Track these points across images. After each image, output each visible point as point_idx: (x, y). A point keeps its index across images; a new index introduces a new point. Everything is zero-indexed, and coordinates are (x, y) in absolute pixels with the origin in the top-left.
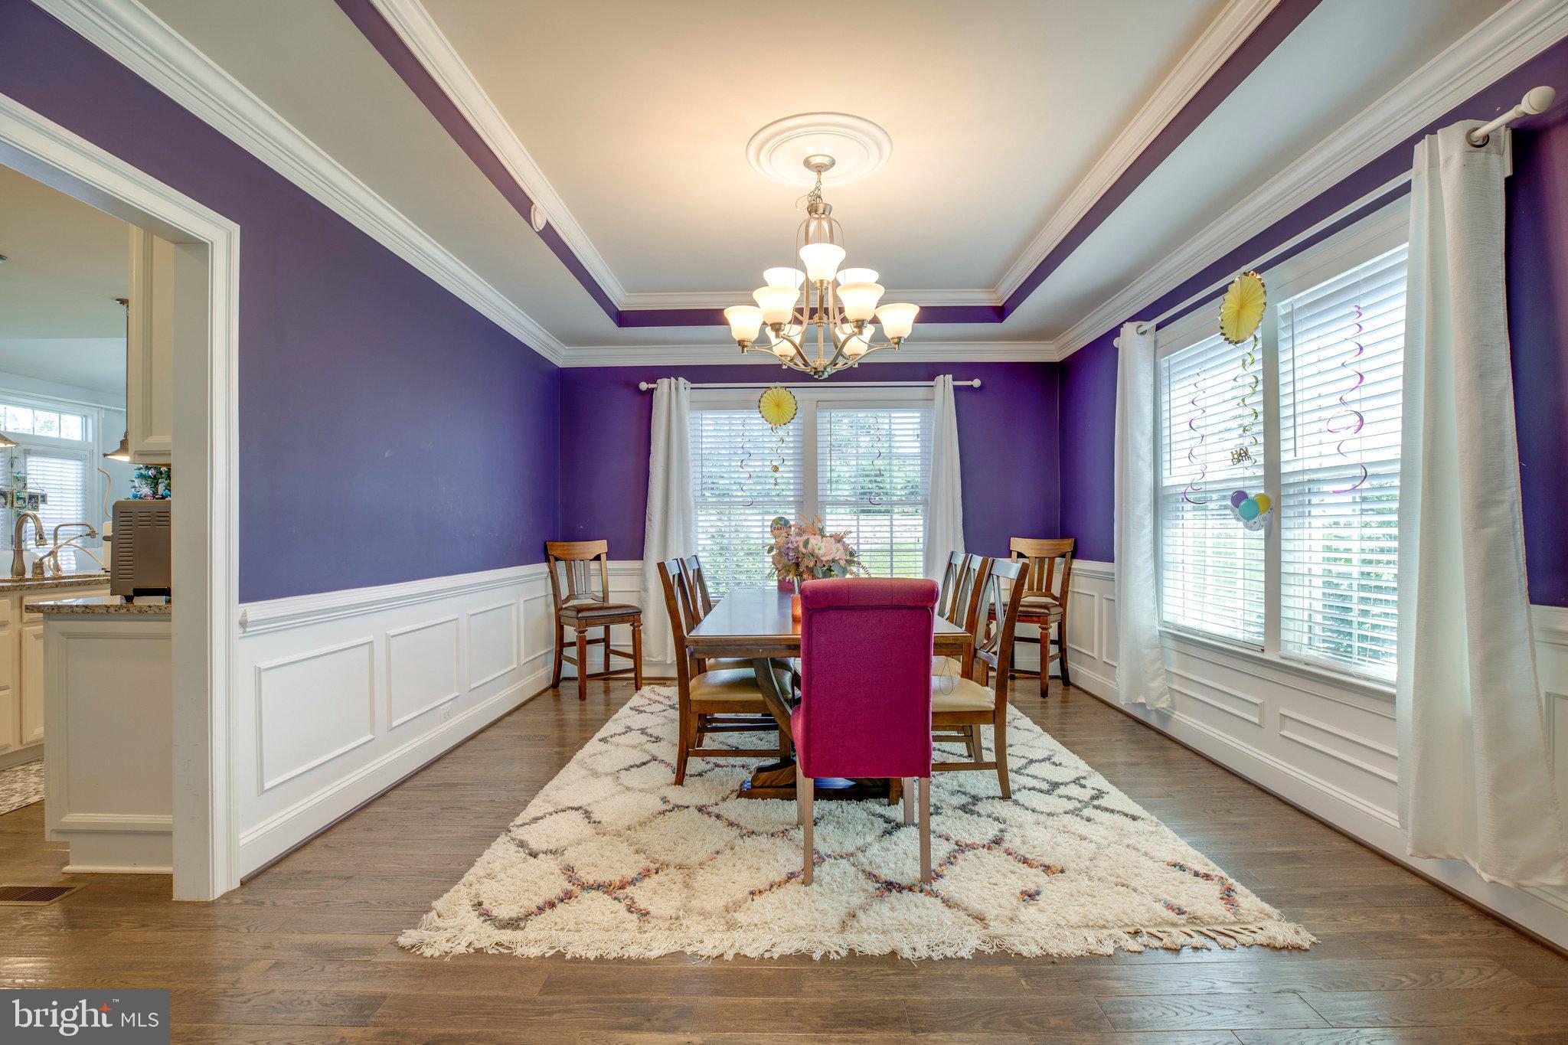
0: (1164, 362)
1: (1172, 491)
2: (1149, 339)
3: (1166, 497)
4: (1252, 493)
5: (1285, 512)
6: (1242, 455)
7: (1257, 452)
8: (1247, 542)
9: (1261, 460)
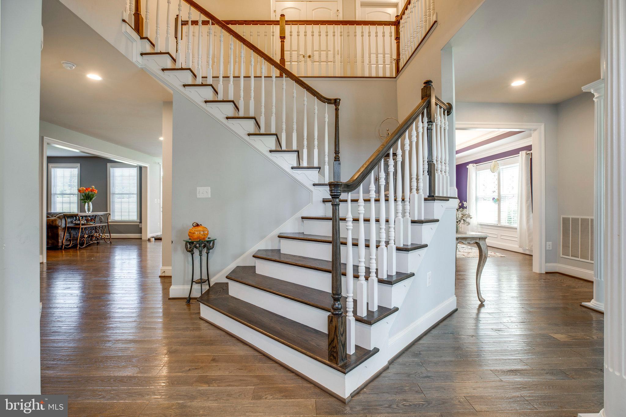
0: (478, 172)
1: (479, 197)
2: (475, 167)
3: (478, 198)
4: (496, 198)
5: (501, 201)
6: (494, 192)
7: (497, 191)
8: (495, 206)
9: (497, 192)
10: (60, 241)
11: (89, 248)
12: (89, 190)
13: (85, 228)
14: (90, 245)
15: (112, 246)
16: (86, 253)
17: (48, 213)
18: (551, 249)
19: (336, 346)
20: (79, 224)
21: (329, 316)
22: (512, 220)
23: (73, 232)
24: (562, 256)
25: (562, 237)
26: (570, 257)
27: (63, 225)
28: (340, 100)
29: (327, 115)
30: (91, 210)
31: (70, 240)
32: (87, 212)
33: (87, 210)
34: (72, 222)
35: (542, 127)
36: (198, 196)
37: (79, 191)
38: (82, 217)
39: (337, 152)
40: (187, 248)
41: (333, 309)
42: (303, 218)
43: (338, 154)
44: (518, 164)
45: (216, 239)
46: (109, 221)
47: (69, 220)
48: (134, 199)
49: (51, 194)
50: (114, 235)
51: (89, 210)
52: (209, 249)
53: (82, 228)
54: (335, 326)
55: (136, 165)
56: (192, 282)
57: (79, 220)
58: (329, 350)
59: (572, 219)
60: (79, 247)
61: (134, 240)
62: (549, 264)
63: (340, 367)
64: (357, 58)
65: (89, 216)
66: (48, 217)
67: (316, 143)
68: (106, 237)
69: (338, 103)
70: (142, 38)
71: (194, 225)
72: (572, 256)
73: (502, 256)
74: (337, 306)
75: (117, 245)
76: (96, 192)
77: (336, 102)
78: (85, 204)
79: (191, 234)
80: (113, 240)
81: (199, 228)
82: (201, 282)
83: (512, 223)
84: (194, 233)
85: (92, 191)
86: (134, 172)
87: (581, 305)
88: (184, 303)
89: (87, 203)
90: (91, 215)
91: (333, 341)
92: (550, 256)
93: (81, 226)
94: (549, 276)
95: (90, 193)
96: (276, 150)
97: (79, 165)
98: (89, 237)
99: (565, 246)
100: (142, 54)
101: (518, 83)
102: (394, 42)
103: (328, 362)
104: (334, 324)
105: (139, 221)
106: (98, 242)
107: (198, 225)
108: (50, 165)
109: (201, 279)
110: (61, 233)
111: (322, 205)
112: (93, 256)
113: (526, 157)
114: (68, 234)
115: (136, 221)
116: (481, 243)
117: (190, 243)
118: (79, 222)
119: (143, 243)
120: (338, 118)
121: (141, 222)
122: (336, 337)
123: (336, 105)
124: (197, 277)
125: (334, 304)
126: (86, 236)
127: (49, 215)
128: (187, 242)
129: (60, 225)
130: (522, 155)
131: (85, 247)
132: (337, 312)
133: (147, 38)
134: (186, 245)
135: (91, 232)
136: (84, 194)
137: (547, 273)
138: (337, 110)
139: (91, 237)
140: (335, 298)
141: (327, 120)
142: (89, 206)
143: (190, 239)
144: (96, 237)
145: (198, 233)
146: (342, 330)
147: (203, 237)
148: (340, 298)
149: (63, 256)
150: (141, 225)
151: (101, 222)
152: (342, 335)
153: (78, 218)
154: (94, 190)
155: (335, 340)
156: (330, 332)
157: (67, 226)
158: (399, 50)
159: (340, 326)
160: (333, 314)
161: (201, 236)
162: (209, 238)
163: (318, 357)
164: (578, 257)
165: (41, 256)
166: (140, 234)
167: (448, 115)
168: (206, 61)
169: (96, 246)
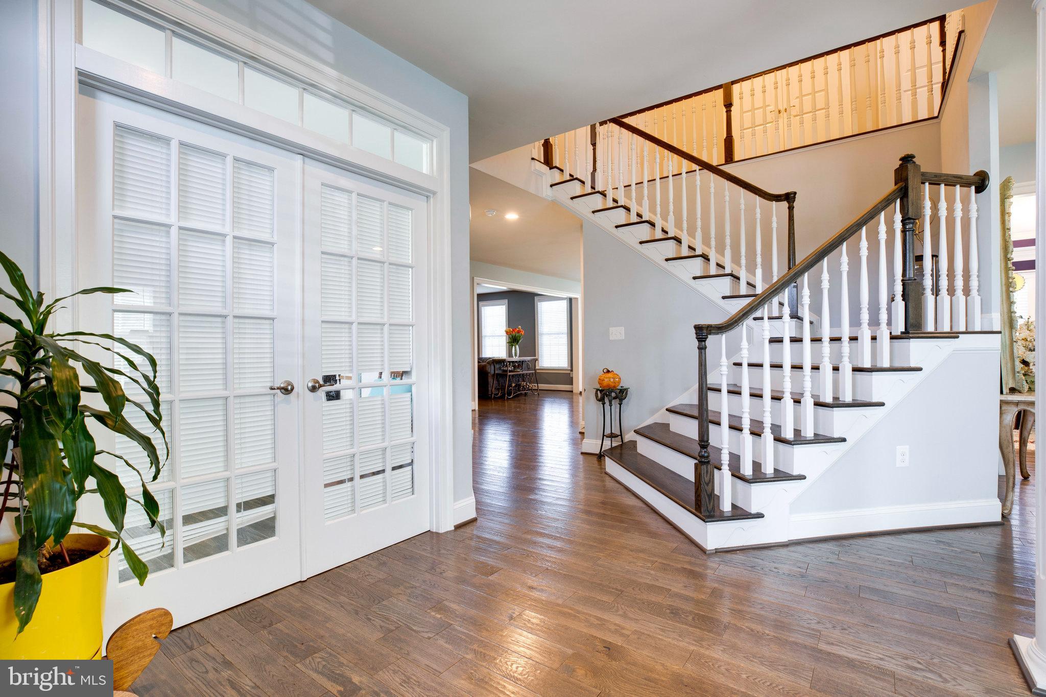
10: (490, 389)
11: (516, 399)
12: (516, 331)
13: (513, 376)
14: (518, 396)
15: (539, 398)
16: (513, 404)
17: (478, 359)
19: (700, 494)
20: (506, 371)
21: (695, 464)
23: (501, 380)
27: (492, 372)
28: (795, 193)
29: (774, 219)
30: (518, 355)
31: (498, 389)
32: (514, 357)
33: (514, 355)
34: (500, 368)
36: (611, 338)
37: (507, 332)
38: (510, 362)
40: (597, 396)
41: (700, 457)
42: (733, 364)
45: (629, 388)
46: (537, 368)
47: (497, 366)
48: (564, 340)
49: (482, 337)
50: (542, 386)
51: (516, 355)
52: (621, 400)
53: (510, 376)
55: (566, 297)
56: (604, 435)
57: (507, 366)
58: (695, 498)
60: (507, 398)
61: (564, 393)
63: (704, 516)
65: (516, 362)
66: (479, 362)
68: (534, 388)
69: (792, 199)
70: (551, 168)
71: (605, 371)
74: (706, 454)
75: (545, 398)
76: (523, 334)
77: (789, 198)
78: (512, 347)
79: (601, 381)
80: (541, 391)
81: (610, 375)
82: (612, 436)
84: (603, 380)
85: (519, 332)
86: (564, 305)
88: (595, 459)
89: (514, 347)
90: (518, 360)
93: (509, 374)
95: (517, 335)
97: (506, 301)
98: (516, 386)
100: (551, 186)
103: (694, 511)
104: (700, 472)
105: (570, 369)
106: (525, 393)
107: (608, 371)
108: (481, 303)
109: (611, 433)
110: (490, 380)
112: (520, 407)
114: (497, 382)
115: (567, 368)
117: (601, 391)
118: (506, 368)
119: (574, 396)
121: (572, 370)
122: (700, 485)
123: (789, 202)
124: (608, 432)
125: (700, 451)
126: (513, 385)
127: (480, 360)
128: (597, 390)
129: (489, 371)
131: (513, 398)
132: (703, 460)
133: (556, 167)
134: (596, 394)
135: (519, 381)
136: (511, 336)
138: (791, 209)
139: (518, 386)
140: (702, 445)
141: (775, 225)
142: (515, 350)
143: (600, 387)
144: (523, 387)
145: (608, 380)
146: (707, 479)
147: (613, 385)
148: (707, 445)
149: (493, 406)
150: (572, 374)
151: (529, 369)
152: (707, 484)
153: (505, 363)
154: (520, 332)
155: (699, 489)
156: (697, 480)
157: (496, 372)
159: (704, 473)
160: (700, 462)
161: (611, 384)
162: (621, 387)
163: (687, 506)
165: (473, 403)
166: (571, 386)
167: (978, 193)
168: (627, 164)
169: (524, 397)
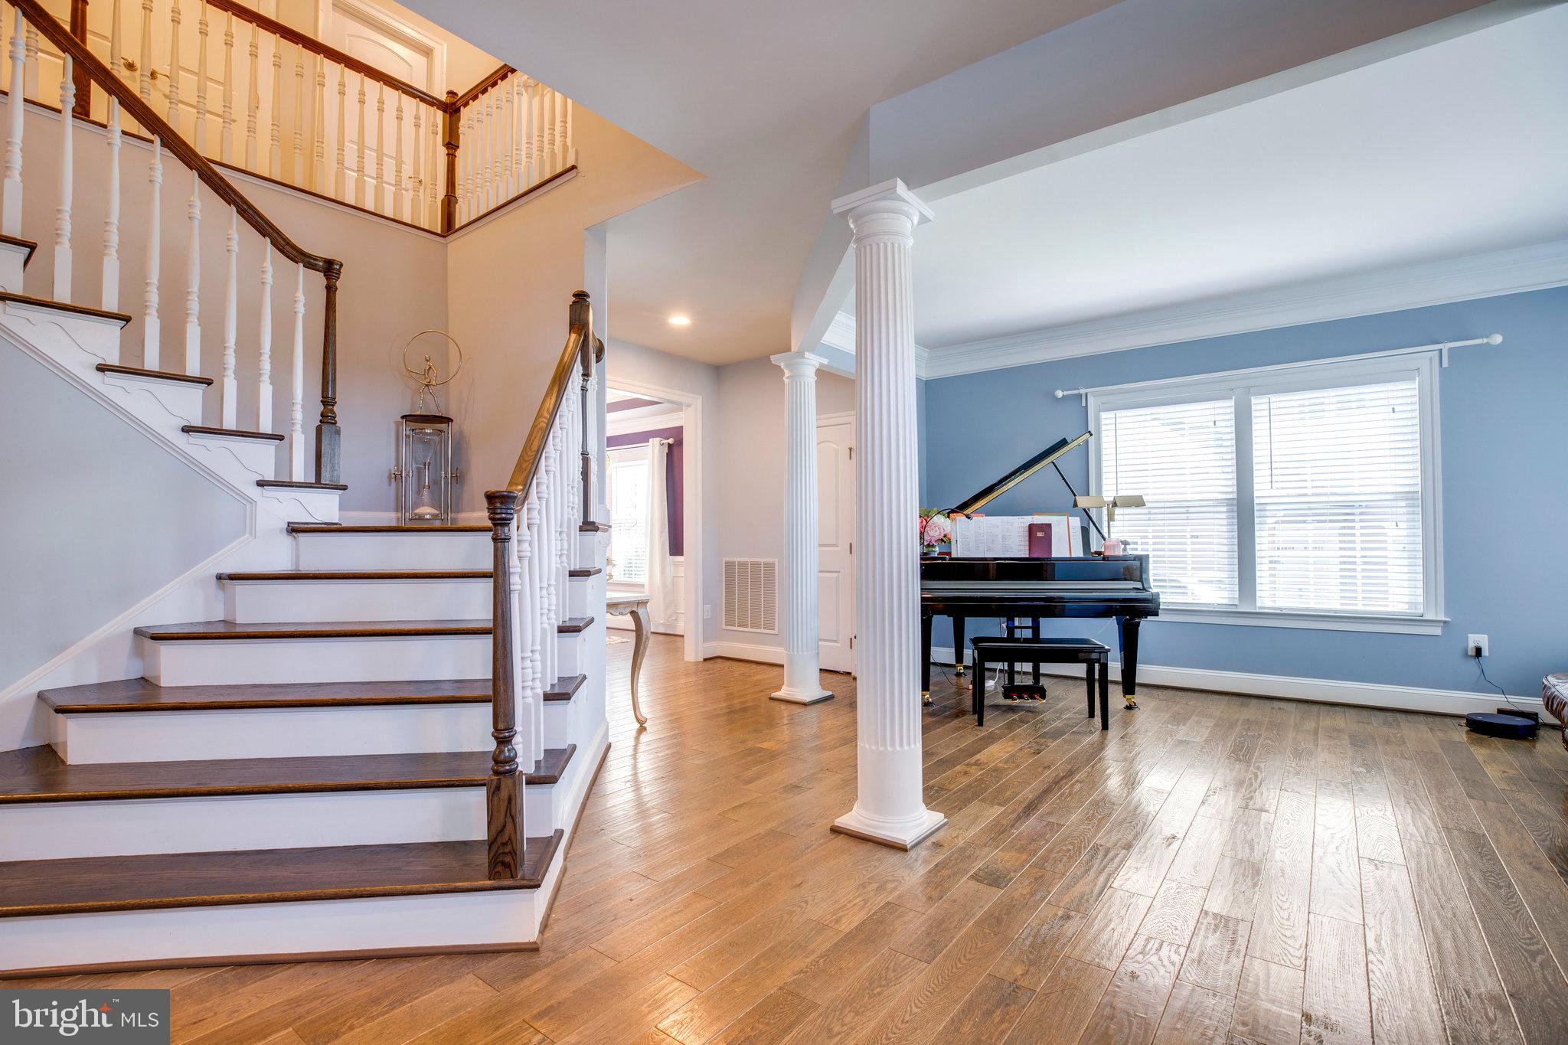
18: (709, 617)
19: (510, 839)
22: (633, 569)
24: (724, 627)
25: (724, 595)
26: (737, 628)
28: (341, 265)
29: (301, 297)
35: (699, 401)
39: (328, 401)
41: (498, 762)
42: (220, 577)
43: (333, 406)
44: (646, 461)
54: (506, 797)
58: (492, 855)
59: (739, 563)
62: (707, 645)
64: (344, 153)
67: (266, 366)
69: (336, 273)
72: (739, 626)
73: (624, 640)
74: (507, 754)
77: (330, 269)
83: (633, 576)
87: (771, 699)
91: (502, 831)
92: (709, 630)
94: (709, 664)
96: (121, 367)
99: (729, 610)
101: (680, 321)
102: (442, 152)
103: (489, 883)
104: (504, 794)
111: (287, 541)
113: (660, 449)
116: (641, 612)
120: (335, 311)
122: (509, 820)
123: (328, 276)
125: (501, 752)
130: (653, 446)
132: (507, 768)
137: (705, 660)
138: (331, 290)
140: (501, 738)
141: (301, 309)
146: (520, 802)
148: (513, 736)
152: (520, 813)
155: (508, 827)
156: (492, 815)
158: (452, 174)
159: (518, 793)
160: (497, 773)
163: (459, 884)
164: (747, 626)
167: (597, 362)
